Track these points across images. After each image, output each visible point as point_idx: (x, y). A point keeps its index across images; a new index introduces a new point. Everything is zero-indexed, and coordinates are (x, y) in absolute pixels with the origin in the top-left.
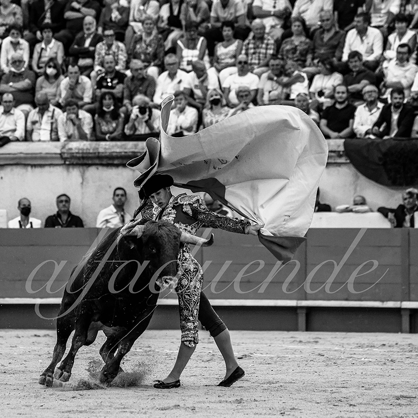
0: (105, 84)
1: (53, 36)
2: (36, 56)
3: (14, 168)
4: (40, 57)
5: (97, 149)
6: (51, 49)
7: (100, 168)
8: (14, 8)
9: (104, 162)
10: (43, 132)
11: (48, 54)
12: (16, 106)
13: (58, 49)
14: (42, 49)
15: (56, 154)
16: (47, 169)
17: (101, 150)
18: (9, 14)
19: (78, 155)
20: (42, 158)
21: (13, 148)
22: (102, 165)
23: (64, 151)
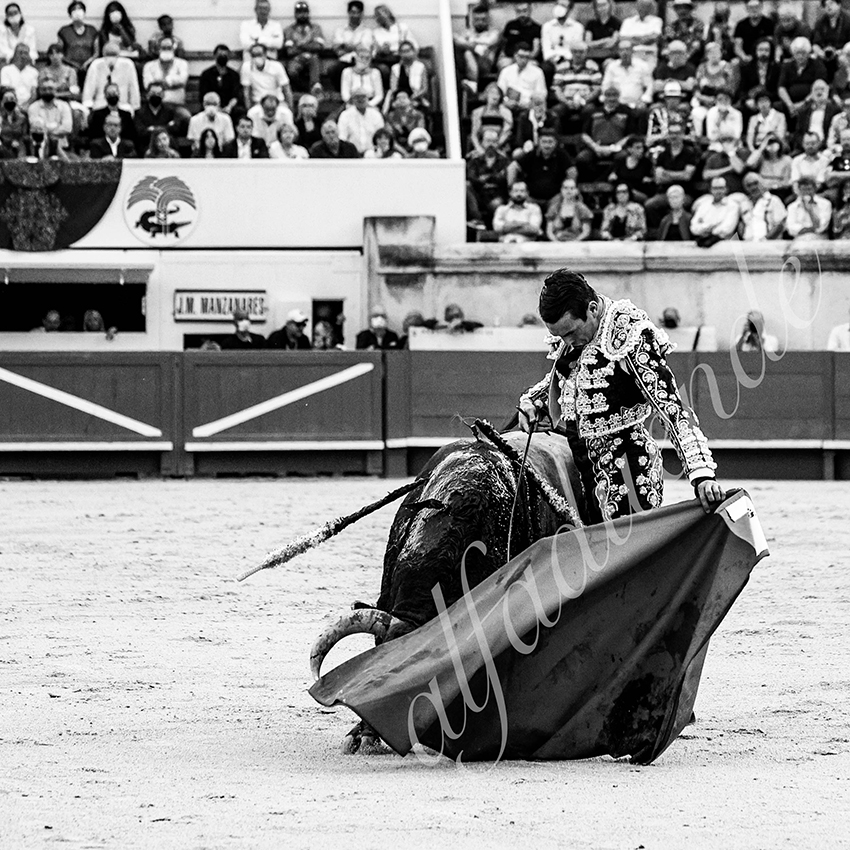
0: (841, 166)
1: (772, 106)
2: (751, 131)
3: (725, 274)
4: (757, 133)
5: (831, 250)
6: (770, 123)
7: (835, 274)
8: (725, 67)
9: (841, 266)
10: (756, 228)
11: (764, 129)
12: (727, 194)
13: (779, 121)
14: (759, 123)
15: (778, 257)
16: (767, 275)
17: (836, 252)
18: (718, 75)
19: (808, 259)
20: (762, 262)
21: (719, 249)
22: (838, 270)
23: (788, 252)
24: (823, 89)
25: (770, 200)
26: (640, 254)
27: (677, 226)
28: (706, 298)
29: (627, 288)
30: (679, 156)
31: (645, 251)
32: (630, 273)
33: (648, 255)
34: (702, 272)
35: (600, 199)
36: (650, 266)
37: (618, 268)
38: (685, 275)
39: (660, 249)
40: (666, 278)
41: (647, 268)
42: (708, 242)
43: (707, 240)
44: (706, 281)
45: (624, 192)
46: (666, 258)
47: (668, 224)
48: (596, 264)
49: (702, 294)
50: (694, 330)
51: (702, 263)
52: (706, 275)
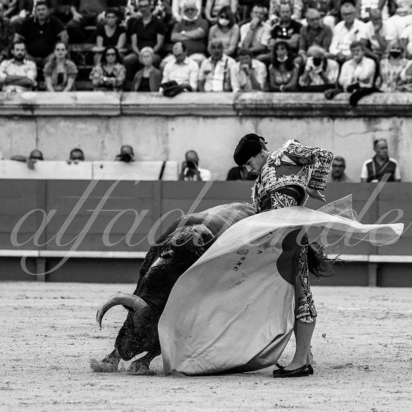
0: (280, 33)
2: (209, 4)
3: (186, 118)
4: (213, 5)
5: (271, 100)
7: (274, 120)
9: (278, 114)
10: (216, 83)
11: (221, 2)
15: (228, 105)
16: (219, 120)
17: (275, 101)
19: (251, 106)
20: (214, 109)
21: (184, 98)
22: (276, 117)
23: (237, 101)
25: (227, 60)
26: (117, 102)
27: (147, 79)
28: (170, 137)
29: (107, 129)
30: (148, 25)
31: (121, 100)
32: (109, 117)
33: (123, 103)
34: (167, 117)
35: (86, 57)
36: (124, 112)
37: (100, 113)
38: (153, 119)
39: (134, 98)
40: (139, 122)
42: (172, 93)
44: (171, 124)
45: (113, 54)
46: (138, 105)
47: (139, 77)
48: (82, 109)
49: (167, 135)
50: (161, 163)
51: (164, 109)
52: (170, 119)
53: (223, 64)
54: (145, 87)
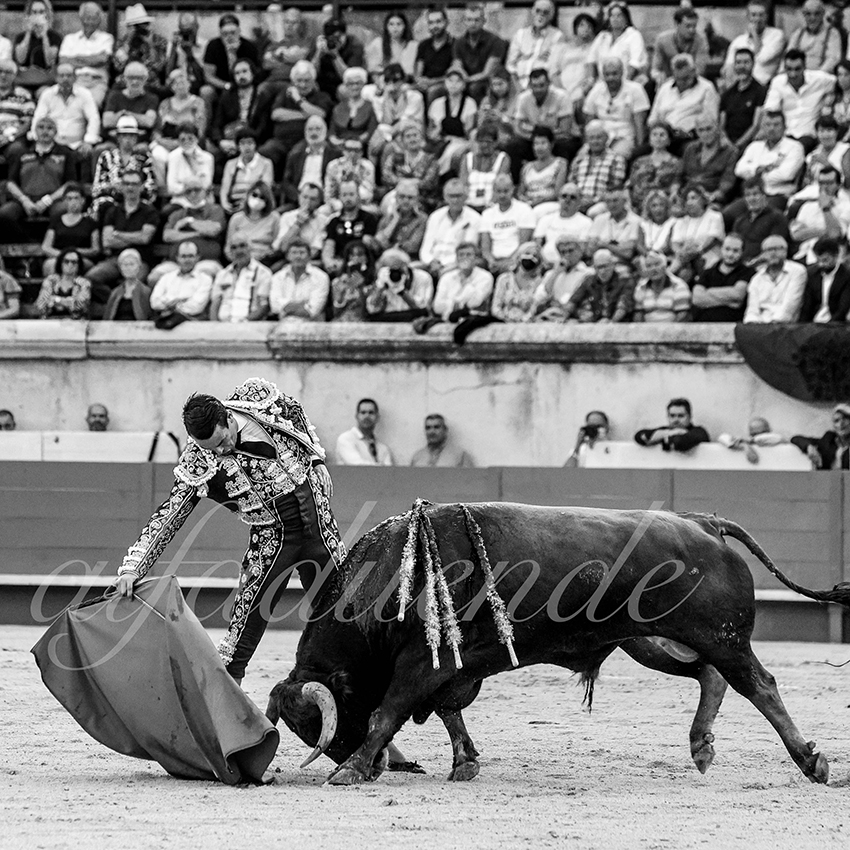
0: (341, 231)
1: (257, 149)
2: (227, 180)
3: (191, 363)
4: (233, 182)
5: (327, 335)
6: (252, 170)
7: (332, 365)
8: (194, 102)
9: (339, 356)
11: (247, 178)
13: (265, 170)
14: (238, 169)
15: (258, 342)
16: (244, 366)
17: (333, 337)
18: (185, 111)
19: (296, 345)
20: (237, 349)
21: (188, 331)
22: (335, 361)
23: (272, 337)
24: (318, 128)
25: (256, 270)
26: (81, 336)
27: (130, 301)
28: (166, 394)
29: (66, 380)
30: (133, 215)
31: (87, 334)
32: (68, 361)
33: (90, 338)
34: (161, 360)
35: (31, 266)
36: (93, 352)
37: (54, 355)
38: (141, 364)
39: (108, 330)
40: (116, 368)
41: (91, 354)
42: (169, 323)
43: (169, 319)
44: (167, 372)
45: (73, 262)
46: (114, 342)
47: (119, 298)
48: (25, 348)
49: (161, 389)
50: (151, 436)
51: (157, 349)
52: (165, 363)
53: (251, 274)
54: (125, 313)
